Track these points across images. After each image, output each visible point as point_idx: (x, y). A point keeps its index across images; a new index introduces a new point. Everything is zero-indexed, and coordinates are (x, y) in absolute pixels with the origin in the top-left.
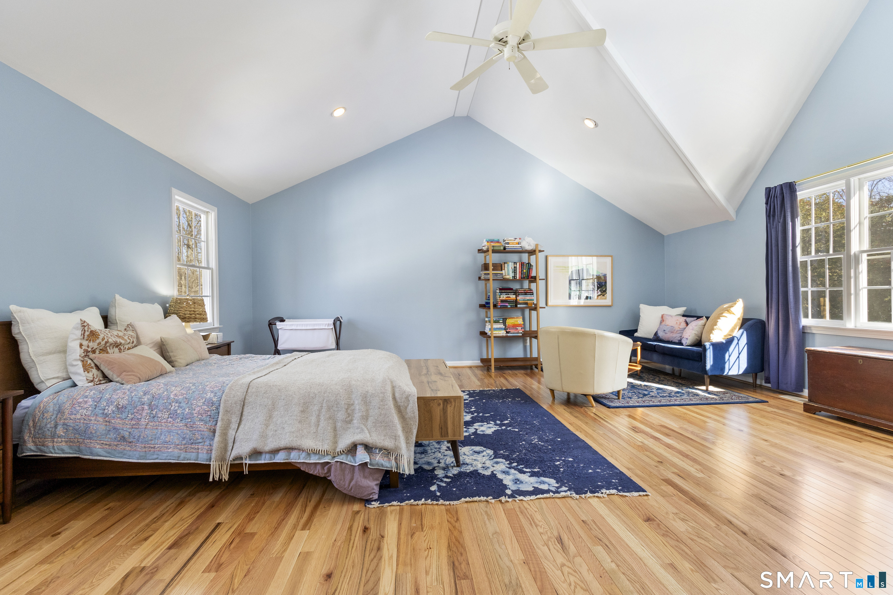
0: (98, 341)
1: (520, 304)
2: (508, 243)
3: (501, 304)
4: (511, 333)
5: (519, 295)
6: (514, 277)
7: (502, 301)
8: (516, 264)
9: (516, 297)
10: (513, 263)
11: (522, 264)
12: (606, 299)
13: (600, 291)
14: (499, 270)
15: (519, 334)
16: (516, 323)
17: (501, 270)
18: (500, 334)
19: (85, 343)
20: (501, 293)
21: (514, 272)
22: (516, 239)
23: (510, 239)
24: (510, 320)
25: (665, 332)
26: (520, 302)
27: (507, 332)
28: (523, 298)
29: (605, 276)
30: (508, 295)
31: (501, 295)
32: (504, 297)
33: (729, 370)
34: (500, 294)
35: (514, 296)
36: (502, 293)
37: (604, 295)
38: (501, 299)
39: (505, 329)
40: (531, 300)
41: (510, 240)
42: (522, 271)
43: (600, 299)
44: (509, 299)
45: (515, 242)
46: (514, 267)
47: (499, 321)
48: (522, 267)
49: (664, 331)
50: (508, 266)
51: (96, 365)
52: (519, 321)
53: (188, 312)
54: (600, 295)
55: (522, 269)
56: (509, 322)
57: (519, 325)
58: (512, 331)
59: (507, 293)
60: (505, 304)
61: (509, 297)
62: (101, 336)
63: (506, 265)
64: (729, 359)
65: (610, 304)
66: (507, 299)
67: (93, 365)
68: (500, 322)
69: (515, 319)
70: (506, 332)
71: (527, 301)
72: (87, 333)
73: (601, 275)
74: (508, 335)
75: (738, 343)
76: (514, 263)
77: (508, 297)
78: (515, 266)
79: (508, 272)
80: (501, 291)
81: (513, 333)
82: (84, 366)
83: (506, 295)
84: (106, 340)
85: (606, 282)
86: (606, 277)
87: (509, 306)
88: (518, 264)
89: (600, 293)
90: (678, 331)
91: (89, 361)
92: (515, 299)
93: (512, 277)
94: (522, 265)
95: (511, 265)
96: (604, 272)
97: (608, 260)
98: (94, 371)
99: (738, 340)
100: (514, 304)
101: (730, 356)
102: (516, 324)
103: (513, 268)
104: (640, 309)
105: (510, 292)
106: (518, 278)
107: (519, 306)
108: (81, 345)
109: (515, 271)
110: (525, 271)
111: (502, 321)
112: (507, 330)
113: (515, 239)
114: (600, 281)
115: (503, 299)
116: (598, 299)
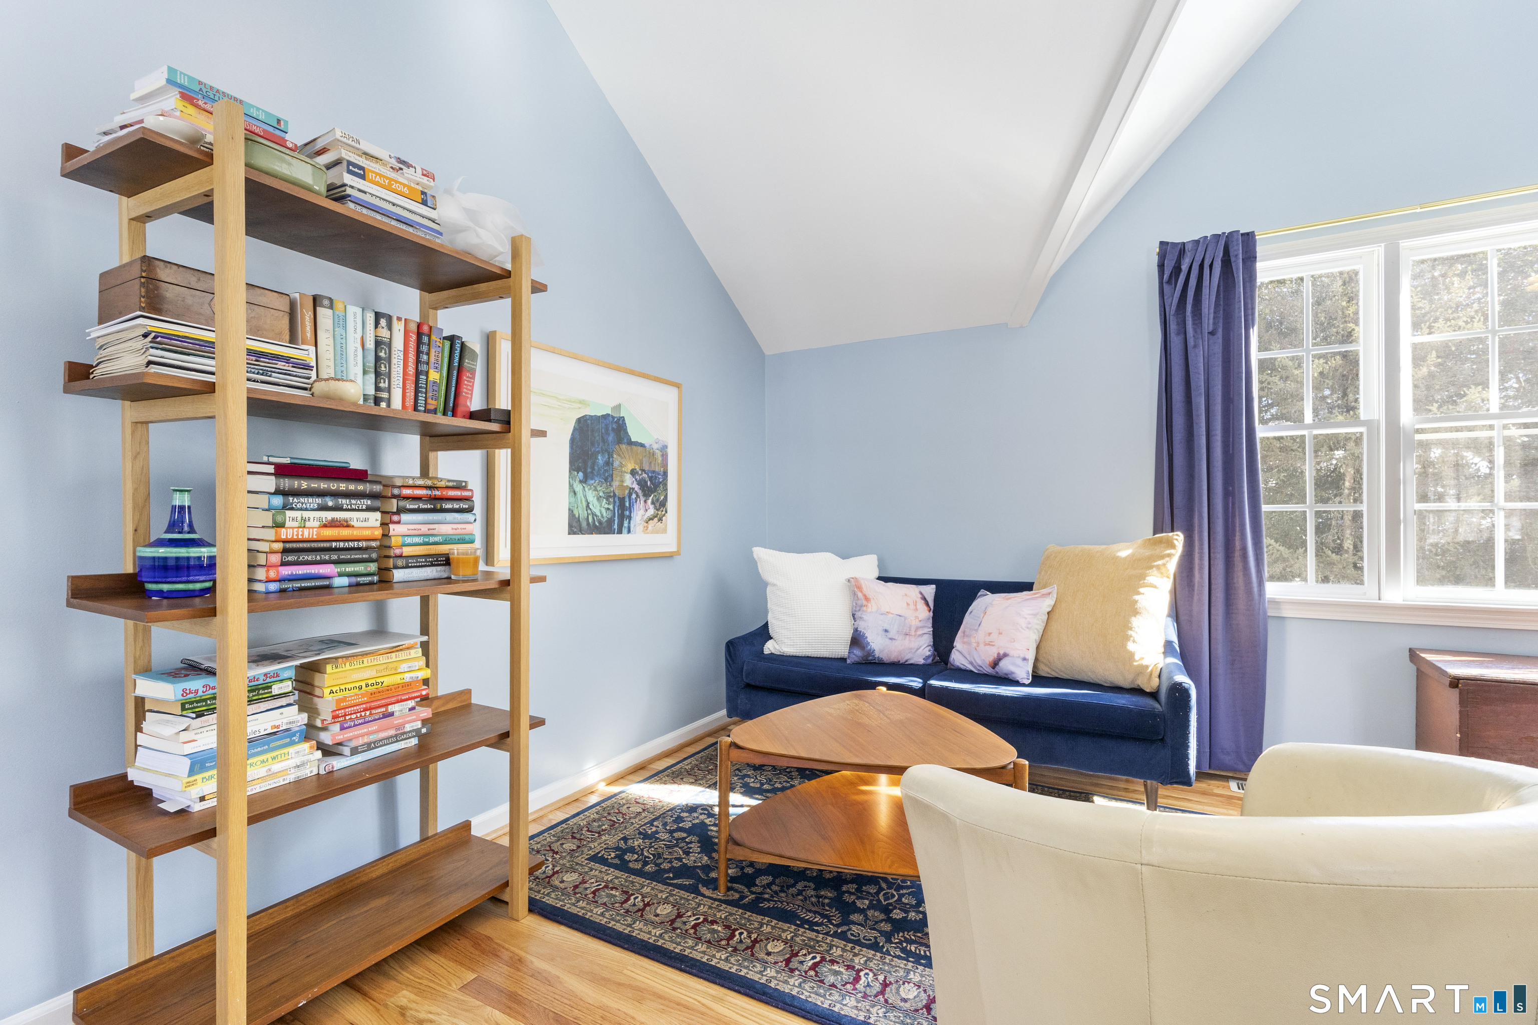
1: (410, 562)
2: (361, 172)
3: (286, 571)
4: (355, 751)
6: (376, 400)
7: (295, 550)
8: (390, 327)
9: (384, 524)
10: (371, 317)
11: (421, 335)
12: (664, 531)
13: (652, 503)
14: (281, 340)
15: (402, 745)
16: (388, 681)
17: (297, 343)
18: (284, 771)
20: (286, 495)
21: (378, 374)
22: (409, 166)
25: (890, 635)
26: (407, 551)
27: (328, 751)
28: (424, 529)
29: (664, 451)
30: (334, 507)
31: (286, 507)
32: (306, 521)
34: (278, 501)
35: (375, 518)
36: (296, 495)
37: (661, 520)
38: (284, 534)
39: (310, 732)
40: (462, 541)
42: (418, 373)
43: (653, 532)
44: (345, 533)
46: (378, 343)
48: (418, 352)
49: (886, 631)
50: (341, 322)
52: (404, 667)
54: (652, 518)
55: (418, 361)
56: (338, 680)
57: (398, 693)
58: (361, 734)
59: (327, 499)
60: (312, 569)
61: (342, 524)
63: (323, 313)
65: (674, 549)
66: (329, 533)
68: (276, 689)
69: (380, 660)
70: (321, 747)
71: (444, 549)
73: (653, 445)
74: (338, 763)
76: (378, 316)
77: (333, 524)
78: (384, 333)
79: (338, 364)
80: (287, 483)
81: (369, 747)
83: (323, 508)
85: (665, 474)
86: (666, 454)
87: (345, 581)
88: (399, 329)
89: (651, 510)
90: (917, 629)
92: (378, 533)
93: (365, 397)
94: (419, 342)
95: (356, 325)
96: (661, 435)
97: (671, 399)
100: (373, 567)
102: (389, 689)
103: (370, 345)
104: (756, 563)
105: (345, 494)
106: (395, 411)
107: (399, 575)
109: (380, 365)
110: (434, 376)
111: (288, 687)
112: (326, 738)
114: (652, 466)
115: (306, 534)
116: (648, 531)
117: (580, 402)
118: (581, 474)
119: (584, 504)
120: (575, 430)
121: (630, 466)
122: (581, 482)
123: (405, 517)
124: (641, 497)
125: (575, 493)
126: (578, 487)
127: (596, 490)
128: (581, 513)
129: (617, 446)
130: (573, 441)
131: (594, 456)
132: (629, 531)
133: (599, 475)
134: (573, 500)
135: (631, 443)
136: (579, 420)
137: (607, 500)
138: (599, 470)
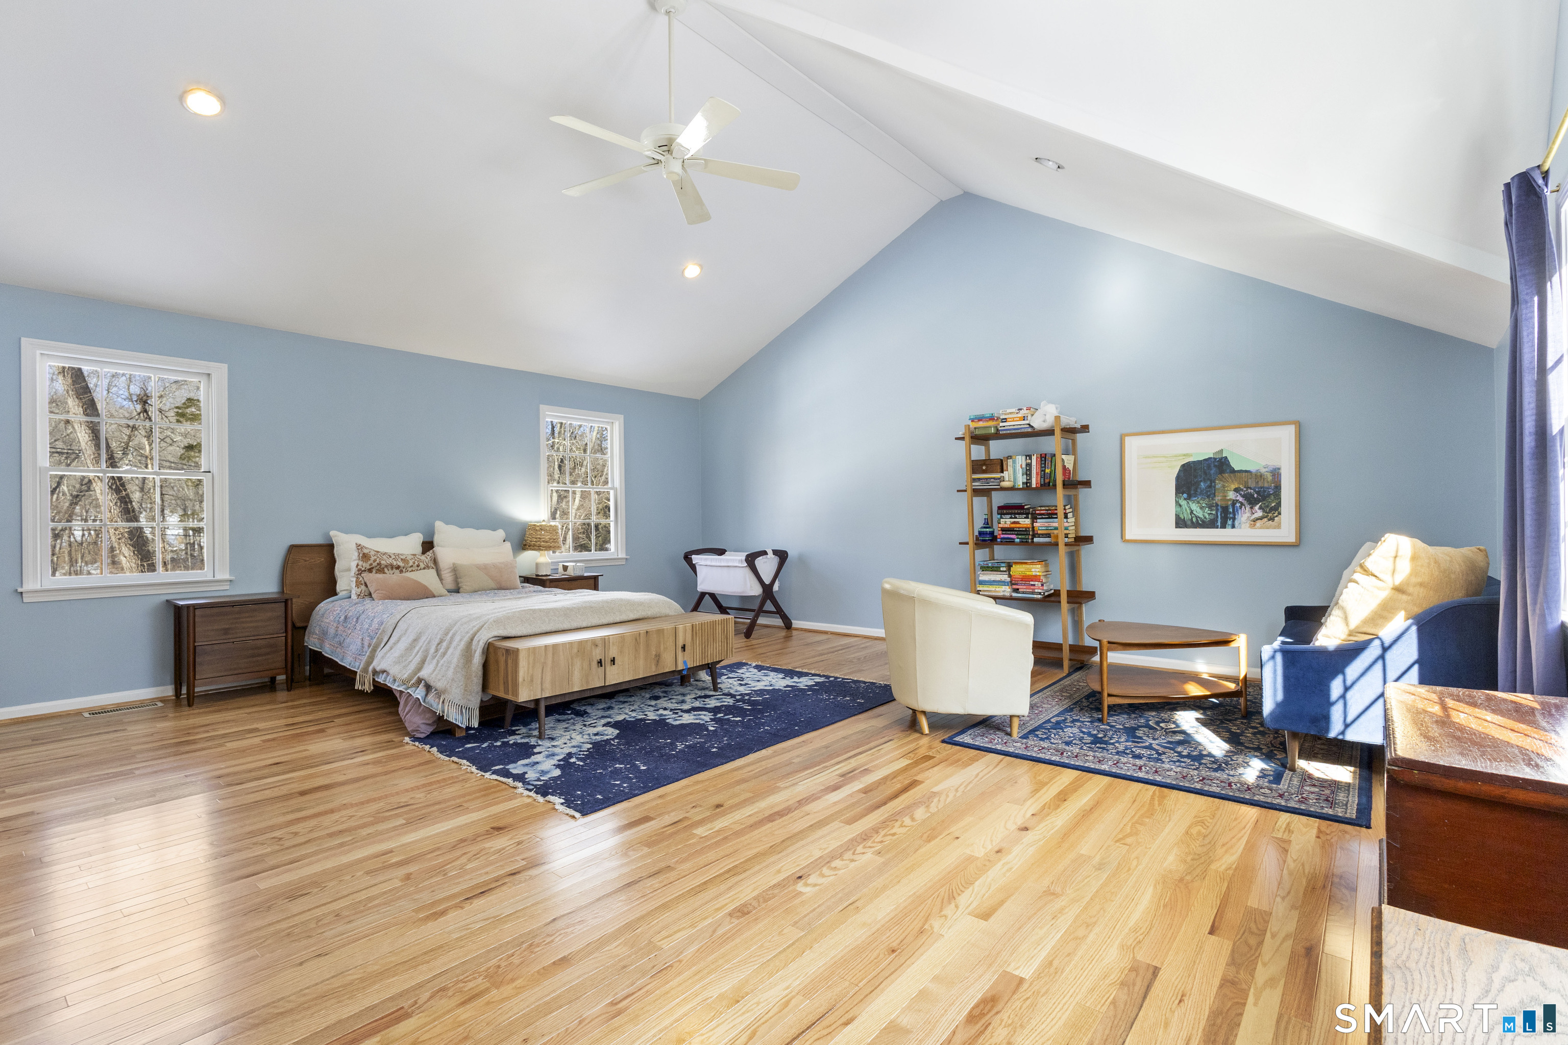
0: (369, 562)
1: (1039, 536)
2: (1004, 420)
3: (1002, 536)
4: (1020, 593)
5: (1037, 519)
6: (1027, 483)
7: (1004, 530)
8: (1031, 459)
9: (1032, 523)
10: (1024, 458)
11: (1043, 458)
12: (1279, 526)
13: (1260, 508)
14: (997, 472)
15: (1035, 596)
16: (1028, 573)
17: (1002, 472)
18: (999, 592)
19: (361, 563)
20: (1001, 514)
21: (1027, 475)
23: (1009, 411)
24: (1018, 566)
26: (1039, 532)
28: (1046, 524)
29: (1276, 473)
30: (1016, 518)
31: (1001, 518)
32: (1007, 522)
33: (1347, 726)
34: (999, 516)
35: (1028, 521)
36: (1004, 514)
37: (1272, 519)
38: (1000, 525)
39: (1010, 584)
41: (1011, 413)
42: (1042, 471)
43: (1261, 528)
44: (1018, 525)
45: (1019, 415)
46: (1027, 465)
47: (1000, 568)
48: (1042, 464)
50: (1014, 462)
51: (365, 583)
52: (1033, 570)
53: (535, 540)
54: (1261, 518)
55: (1041, 467)
56: (1017, 570)
57: (1034, 578)
58: (1022, 588)
59: (1013, 515)
60: (1009, 536)
61: (1018, 523)
62: (373, 558)
63: (1010, 461)
64: (1343, 697)
65: (1291, 539)
66: (1013, 526)
67: (363, 582)
68: (1002, 569)
69: (1028, 566)
70: (1013, 589)
71: (1053, 531)
72: (361, 555)
73: (1263, 470)
74: (1016, 595)
75: (1382, 657)
76: (1026, 456)
77: (1014, 523)
78: (1029, 461)
79: (1014, 475)
80: (1001, 511)
81: (1023, 593)
82: (356, 582)
83: (1011, 518)
84: (378, 562)
85: (1278, 488)
86: (1279, 475)
87: (1019, 540)
88: (1034, 458)
89: (1260, 513)
91: (361, 579)
92: (1030, 526)
93: (1023, 483)
94: (1042, 460)
95: (1021, 461)
96: (1273, 463)
97: (1287, 434)
98: (363, 587)
99: (1385, 649)
100: (1028, 537)
101: (1347, 689)
102: (1029, 576)
103: (1024, 466)
105: (1019, 514)
106: (1034, 485)
107: (1036, 540)
108: (358, 565)
109: (1028, 472)
110: (1048, 471)
111: (1004, 569)
112: (1014, 586)
113: (1019, 410)
114: (1260, 484)
115: (1006, 526)
116: (1256, 527)
117: (1184, 455)
118: (1185, 495)
119: (1189, 511)
120: (1180, 471)
121: (1233, 487)
122: (1185, 499)
123: (1038, 520)
124: (1246, 505)
125: (1180, 506)
126: (1183, 503)
127: (1198, 502)
128: (1186, 516)
129: (1219, 476)
130: (1178, 478)
131: (1198, 483)
132: (1233, 527)
133: (1201, 493)
134: (1179, 509)
135: (1233, 471)
136: (1183, 466)
137: (1209, 508)
138: (1201, 491)
